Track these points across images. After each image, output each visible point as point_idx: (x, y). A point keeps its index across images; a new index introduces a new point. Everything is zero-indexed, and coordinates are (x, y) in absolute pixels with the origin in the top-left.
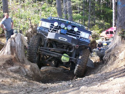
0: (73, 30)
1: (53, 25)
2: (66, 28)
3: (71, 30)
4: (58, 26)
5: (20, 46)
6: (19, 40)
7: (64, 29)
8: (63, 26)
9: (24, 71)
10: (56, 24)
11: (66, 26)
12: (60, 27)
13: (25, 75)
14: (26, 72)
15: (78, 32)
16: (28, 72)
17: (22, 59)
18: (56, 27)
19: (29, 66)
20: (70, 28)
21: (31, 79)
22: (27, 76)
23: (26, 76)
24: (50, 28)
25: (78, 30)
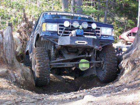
1: (63, 26)
2: (81, 27)
3: (88, 28)
4: (70, 26)
5: (10, 42)
6: (9, 35)
7: (78, 28)
9: (13, 76)
10: (67, 24)
12: (72, 26)
13: (13, 82)
14: (15, 77)
16: (18, 78)
17: (11, 60)
19: (20, 70)
21: (22, 87)
22: (17, 83)
23: (15, 82)
24: (59, 31)
25: (97, 26)
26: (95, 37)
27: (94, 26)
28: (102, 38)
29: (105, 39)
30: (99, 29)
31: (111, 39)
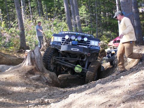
0: (84, 40)
1: (65, 38)
2: (76, 40)
3: (82, 40)
4: (69, 39)
5: (39, 57)
6: (38, 52)
7: (74, 40)
8: (73, 38)
9: (44, 79)
10: (67, 37)
11: (76, 38)
12: (71, 39)
13: (45, 83)
14: (46, 79)
15: (87, 41)
16: (48, 80)
17: (41, 68)
18: (67, 39)
19: (48, 74)
20: (80, 39)
21: (51, 85)
22: (47, 83)
24: (62, 41)
25: (88, 39)
26: (86, 47)
27: (86, 39)
28: (91, 48)
29: (93, 48)
30: (89, 41)
31: (97, 49)
